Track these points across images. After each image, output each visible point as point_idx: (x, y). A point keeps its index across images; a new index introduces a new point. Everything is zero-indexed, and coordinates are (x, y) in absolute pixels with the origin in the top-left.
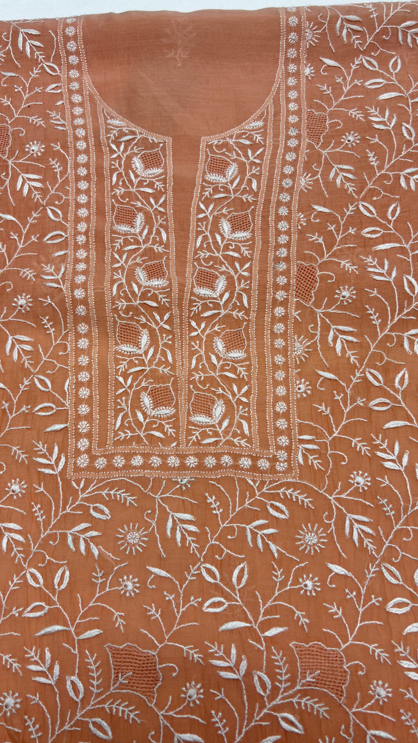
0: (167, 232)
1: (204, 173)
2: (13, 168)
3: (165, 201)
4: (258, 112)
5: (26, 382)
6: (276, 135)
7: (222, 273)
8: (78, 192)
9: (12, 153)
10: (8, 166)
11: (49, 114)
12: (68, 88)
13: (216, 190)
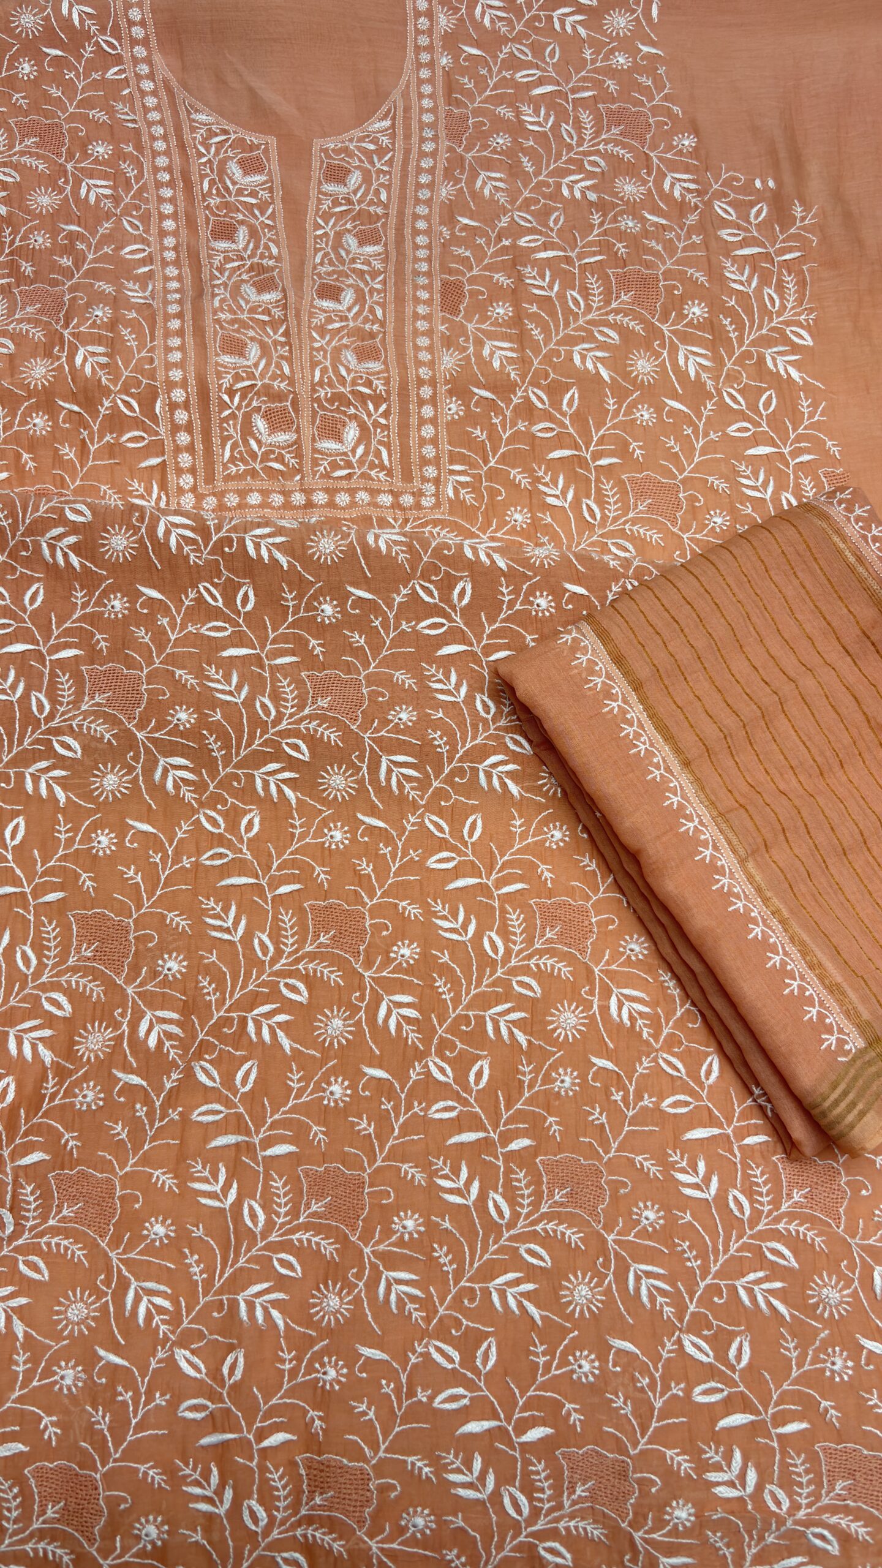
0: (278, 247)
1: (320, 183)
2: (73, 174)
3: (273, 212)
4: (384, 109)
5: (107, 404)
6: (407, 137)
7: (349, 286)
8: (161, 200)
9: (70, 156)
10: (66, 171)
11: (113, 106)
12: (135, 71)
13: (336, 203)
